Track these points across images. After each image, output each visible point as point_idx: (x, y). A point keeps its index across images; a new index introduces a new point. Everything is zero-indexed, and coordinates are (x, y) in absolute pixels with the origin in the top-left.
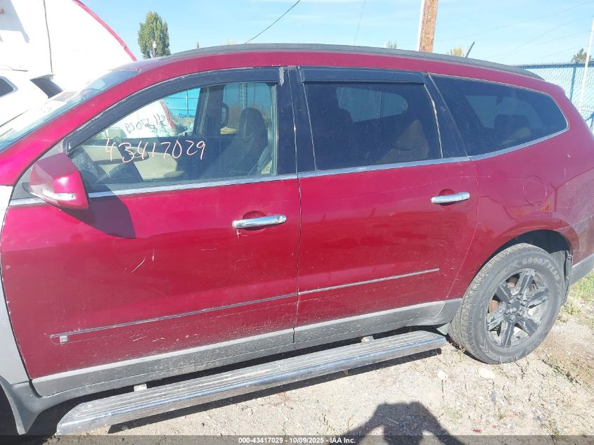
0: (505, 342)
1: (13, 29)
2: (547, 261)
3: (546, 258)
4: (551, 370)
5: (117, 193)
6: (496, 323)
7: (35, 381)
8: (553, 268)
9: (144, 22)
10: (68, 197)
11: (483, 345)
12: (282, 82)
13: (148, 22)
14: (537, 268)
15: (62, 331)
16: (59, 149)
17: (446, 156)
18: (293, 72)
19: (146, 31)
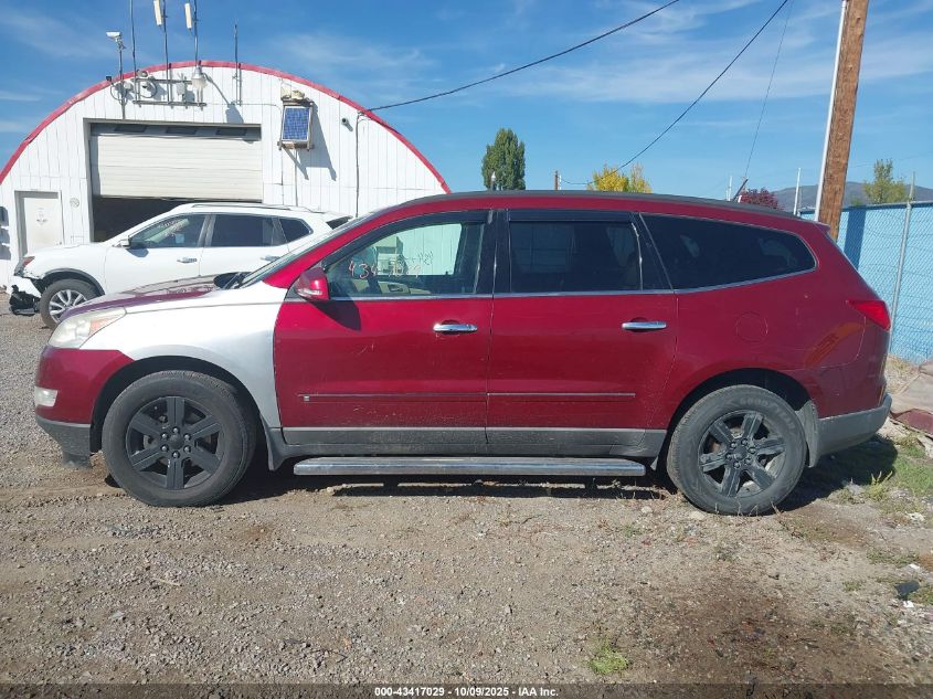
0: (728, 489)
1: (321, 166)
2: (775, 404)
3: (774, 401)
4: (780, 526)
5: (353, 299)
6: (712, 466)
7: (285, 429)
8: (784, 414)
9: (492, 144)
10: (317, 293)
11: (694, 484)
12: (490, 221)
13: (497, 143)
14: (763, 411)
15: (306, 393)
16: (319, 265)
17: (644, 288)
18: (502, 214)
19: (493, 157)
